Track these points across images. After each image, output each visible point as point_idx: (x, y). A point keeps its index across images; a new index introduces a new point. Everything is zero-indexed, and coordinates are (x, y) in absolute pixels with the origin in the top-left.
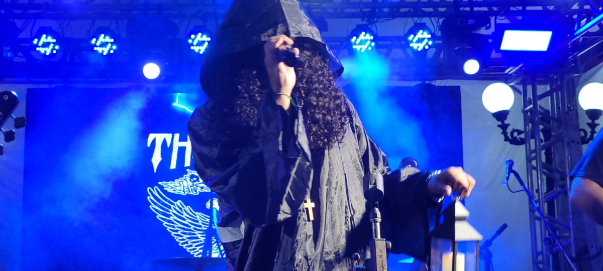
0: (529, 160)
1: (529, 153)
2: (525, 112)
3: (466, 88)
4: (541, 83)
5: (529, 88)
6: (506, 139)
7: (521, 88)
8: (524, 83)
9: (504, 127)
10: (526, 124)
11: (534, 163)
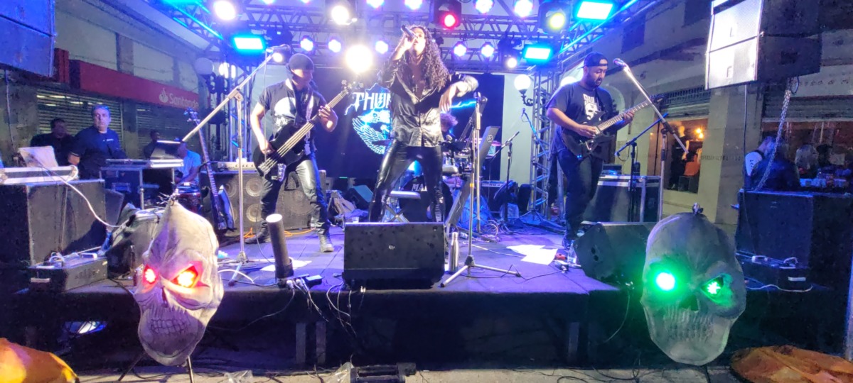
0: (534, 114)
1: (534, 109)
2: (534, 90)
3: (507, 77)
4: (543, 76)
5: (538, 78)
6: (525, 103)
7: (533, 77)
8: (535, 75)
9: (524, 97)
10: (534, 96)
11: (536, 114)
